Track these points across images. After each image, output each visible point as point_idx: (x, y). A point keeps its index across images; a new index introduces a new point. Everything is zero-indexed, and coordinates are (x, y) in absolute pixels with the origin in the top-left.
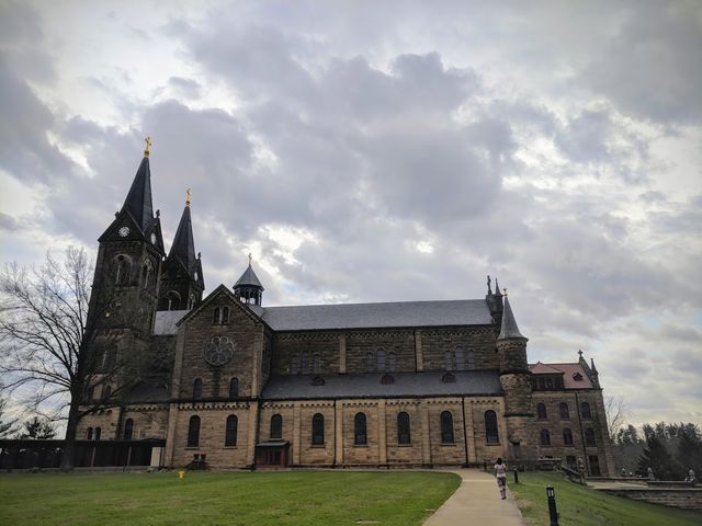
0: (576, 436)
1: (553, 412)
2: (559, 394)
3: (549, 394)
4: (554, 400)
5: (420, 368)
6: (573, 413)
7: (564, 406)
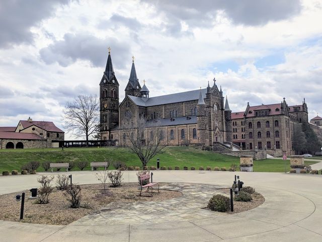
0: (272, 134)
1: (263, 125)
2: (266, 118)
3: (262, 118)
4: (264, 120)
5: (184, 115)
6: (271, 125)
7: (268, 122)
